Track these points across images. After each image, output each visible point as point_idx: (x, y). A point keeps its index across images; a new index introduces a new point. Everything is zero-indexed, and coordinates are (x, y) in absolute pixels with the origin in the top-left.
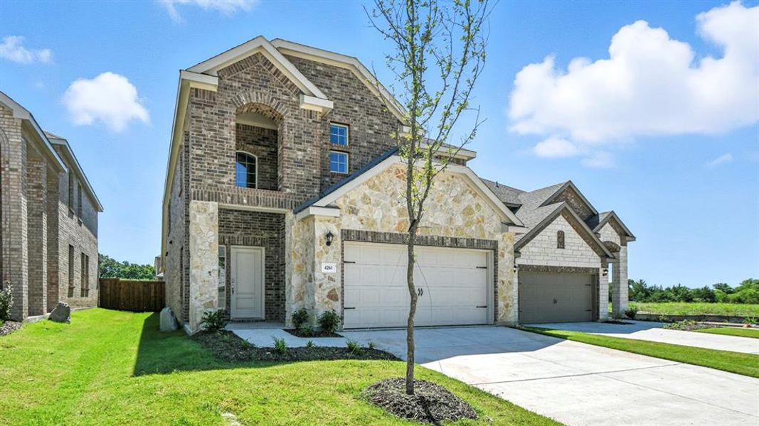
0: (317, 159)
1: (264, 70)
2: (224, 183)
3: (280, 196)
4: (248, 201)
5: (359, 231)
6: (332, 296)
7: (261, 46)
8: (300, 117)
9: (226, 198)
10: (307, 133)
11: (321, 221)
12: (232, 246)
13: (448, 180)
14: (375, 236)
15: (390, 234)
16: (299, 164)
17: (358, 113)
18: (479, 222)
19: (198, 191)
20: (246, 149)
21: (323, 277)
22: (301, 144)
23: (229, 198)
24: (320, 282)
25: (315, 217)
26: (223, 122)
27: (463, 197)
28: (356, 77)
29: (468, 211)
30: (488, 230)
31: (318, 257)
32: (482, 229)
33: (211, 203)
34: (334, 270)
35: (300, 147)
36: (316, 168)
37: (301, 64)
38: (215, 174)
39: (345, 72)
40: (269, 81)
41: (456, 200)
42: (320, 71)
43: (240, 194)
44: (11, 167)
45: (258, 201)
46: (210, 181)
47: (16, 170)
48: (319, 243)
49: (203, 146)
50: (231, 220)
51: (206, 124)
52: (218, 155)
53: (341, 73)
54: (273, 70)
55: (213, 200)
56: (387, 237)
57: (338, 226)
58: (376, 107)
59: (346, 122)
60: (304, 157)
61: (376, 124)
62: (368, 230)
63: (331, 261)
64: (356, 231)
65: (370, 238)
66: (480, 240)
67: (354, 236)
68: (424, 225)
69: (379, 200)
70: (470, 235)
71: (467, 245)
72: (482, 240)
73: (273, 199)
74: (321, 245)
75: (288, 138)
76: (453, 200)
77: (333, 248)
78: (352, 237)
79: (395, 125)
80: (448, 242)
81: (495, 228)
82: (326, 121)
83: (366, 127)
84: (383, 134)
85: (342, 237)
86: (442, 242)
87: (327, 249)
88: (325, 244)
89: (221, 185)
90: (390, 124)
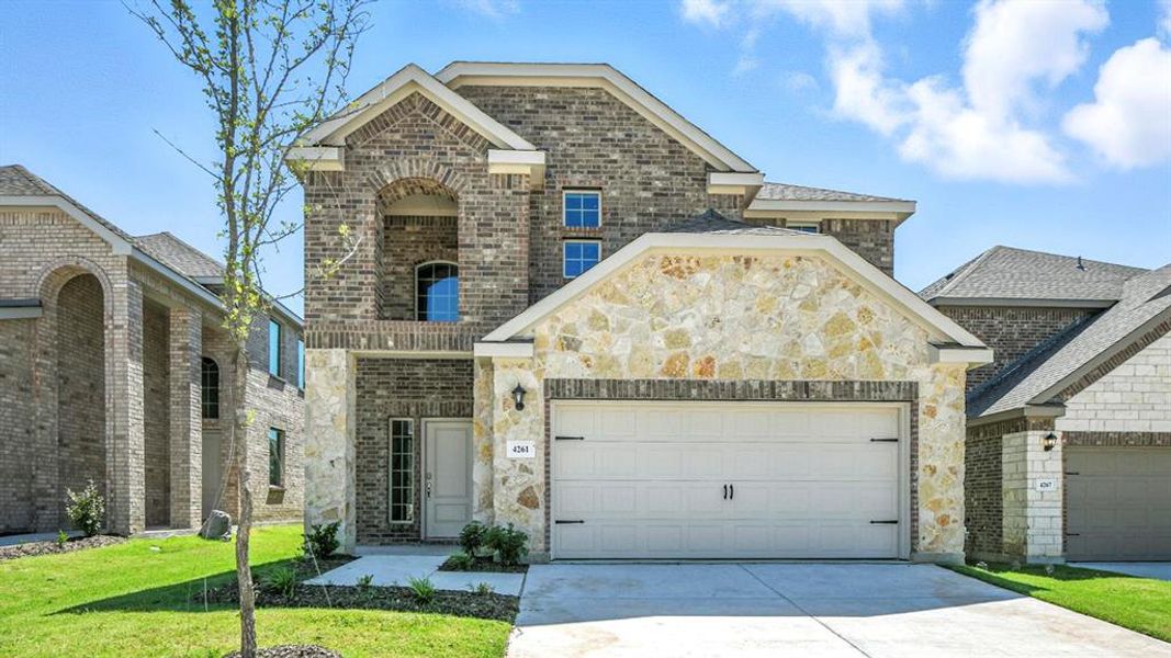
0: (521, 258)
1: (425, 120)
2: (354, 317)
3: (451, 330)
4: (396, 342)
5: (581, 381)
6: (527, 500)
7: (412, 81)
8: (489, 189)
9: (359, 341)
10: (505, 215)
11: (506, 367)
13: (787, 266)
14: (614, 387)
15: (649, 383)
16: (487, 271)
17: (619, 165)
18: (869, 344)
19: (314, 334)
20: (444, 255)
21: (509, 465)
22: (491, 235)
23: (364, 341)
24: (503, 475)
25: (493, 360)
26: (355, 218)
27: (824, 298)
28: (615, 98)
29: (839, 325)
30: (891, 360)
31: (499, 431)
32: (874, 359)
33: (334, 350)
34: (533, 454)
35: (489, 240)
36: (520, 275)
37: (507, 96)
38: (340, 303)
39: (592, 94)
40: (433, 137)
41: (809, 305)
42: (542, 101)
43: (383, 333)
44: (116, 323)
45: (412, 342)
46: (332, 316)
47: (121, 327)
48: (501, 405)
51: (326, 226)
53: (583, 97)
54: (440, 117)
55: (337, 346)
56: (643, 388)
57: (538, 374)
58: (657, 146)
59: (594, 183)
60: (497, 257)
61: (657, 179)
62: (600, 377)
63: (525, 436)
64: (575, 380)
65: (604, 392)
66: (868, 383)
67: (570, 390)
68: (725, 360)
69: (624, 321)
70: (844, 374)
71: (835, 396)
72: (875, 383)
73: (439, 336)
74: (505, 410)
75: (467, 229)
76: (800, 305)
77: (529, 414)
78: (567, 392)
79: (700, 174)
80: (785, 392)
81: (910, 356)
82: (554, 187)
83: (637, 186)
84: (672, 195)
85: (546, 394)
86: (770, 392)
87: (517, 417)
88: (513, 407)
89: (351, 321)
90: (689, 174)
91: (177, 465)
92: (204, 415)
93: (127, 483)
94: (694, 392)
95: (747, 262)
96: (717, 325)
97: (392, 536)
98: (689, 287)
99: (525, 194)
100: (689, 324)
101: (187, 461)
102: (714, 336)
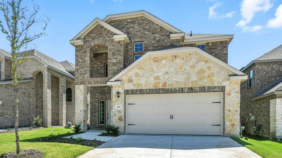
0: (122, 61)
1: (100, 30)
2: (85, 77)
3: (106, 79)
4: (94, 83)
5: (133, 90)
6: (120, 119)
7: (97, 22)
8: (114, 45)
9: (86, 83)
10: (118, 51)
11: (115, 87)
13: (187, 57)
14: (141, 91)
15: (150, 89)
16: (114, 64)
17: (148, 35)
18: (210, 76)
19: (77, 82)
21: (116, 111)
22: (115, 56)
23: (87, 83)
24: (115, 113)
26: (85, 55)
27: (197, 64)
28: (147, 18)
29: (201, 71)
30: (217, 80)
31: (114, 102)
32: (211, 80)
33: (81, 85)
34: (122, 108)
35: (115, 57)
36: (122, 65)
37: (121, 21)
38: (82, 74)
39: (141, 18)
40: (102, 34)
41: (193, 67)
42: (129, 22)
43: (91, 81)
44: (45, 82)
45: (97, 82)
48: (114, 96)
49: (79, 65)
50: (106, 90)
51: (80, 57)
52: (83, 67)
53: (139, 19)
54: (104, 29)
56: (148, 91)
57: (123, 89)
58: (157, 29)
59: (141, 40)
60: (116, 61)
61: (157, 37)
62: (137, 89)
63: (119, 104)
64: (131, 90)
65: (138, 92)
66: (210, 87)
67: (130, 92)
68: (169, 83)
69: (143, 74)
70: (203, 85)
71: (200, 90)
72: (211, 87)
74: (115, 98)
75: (110, 55)
76: (190, 67)
77: (121, 98)
78: (129, 93)
79: (168, 35)
80: (186, 90)
81: (223, 79)
82: (132, 42)
83: (152, 40)
84: (161, 41)
85: (124, 93)
86: (182, 91)
87: (118, 99)
88: (117, 97)
89: (85, 78)
90: (166, 35)
91: (60, 112)
93: (47, 116)
94: (161, 91)
95: (176, 57)
96: (167, 74)
97: (100, 128)
98: (160, 64)
99: (123, 45)
100: (160, 74)
101: (62, 111)
102: (166, 77)
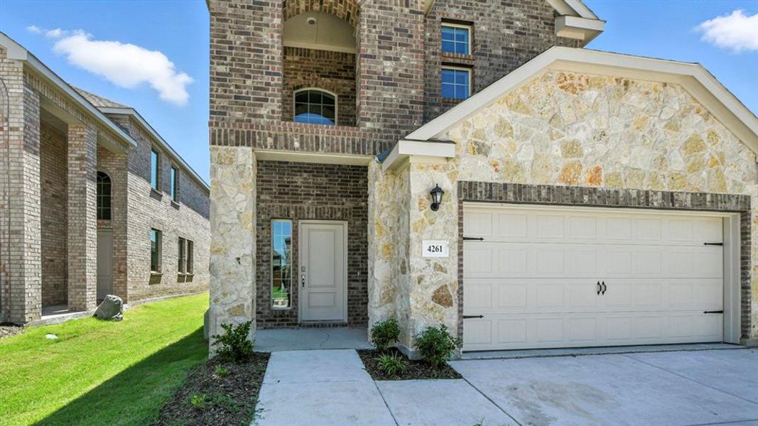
0: (418, 72)
2: (261, 116)
3: (355, 134)
4: (301, 144)
5: (491, 184)
6: (441, 298)
8: (388, 6)
9: (266, 140)
10: (401, 31)
11: (421, 167)
12: (300, 221)
13: (656, 91)
14: (520, 191)
15: (549, 188)
16: (387, 81)
17: (487, 4)
18: (716, 162)
19: (220, 131)
20: (319, 83)
21: (424, 264)
22: (391, 49)
23: (270, 140)
24: (419, 274)
25: (411, 160)
26: (262, 20)
27: (684, 120)
29: (694, 145)
30: (731, 177)
31: (416, 230)
32: (720, 175)
33: (240, 148)
34: (446, 254)
35: (388, 53)
36: (417, 87)
38: (247, 102)
41: (672, 125)
43: (289, 134)
44: (11, 125)
45: (317, 144)
46: (239, 114)
47: (17, 129)
48: (417, 205)
49: (229, 58)
50: (299, 184)
51: (232, 25)
52: (252, 72)
55: (243, 144)
56: (544, 193)
57: (452, 176)
59: (468, 18)
60: (396, 69)
61: (518, 20)
62: (508, 182)
63: (439, 237)
64: (486, 183)
65: (511, 196)
66: (716, 195)
67: (481, 192)
68: (611, 170)
69: (527, 130)
70: (698, 187)
71: (692, 205)
72: (721, 195)
73: (343, 139)
74: (421, 210)
75: (368, 40)
76: (666, 125)
77: (444, 214)
78: (479, 195)
79: (549, 19)
80: (657, 200)
81: (744, 174)
82: (435, 18)
83: (501, 24)
84: (529, 35)
85: (459, 196)
86: (644, 201)
87: (433, 217)
88: (429, 207)
89: (258, 119)
90: (542, 19)
91: (74, 257)
92: (99, 217)
93: (22, 275)
94: (586, 198)
95: (626, 84)
96: (604, 138)
97: (274, 320)
98: (581, 102)
99: (421, 13)
100: (581, 136)
101: (83, 253)
102: (601, 148)
